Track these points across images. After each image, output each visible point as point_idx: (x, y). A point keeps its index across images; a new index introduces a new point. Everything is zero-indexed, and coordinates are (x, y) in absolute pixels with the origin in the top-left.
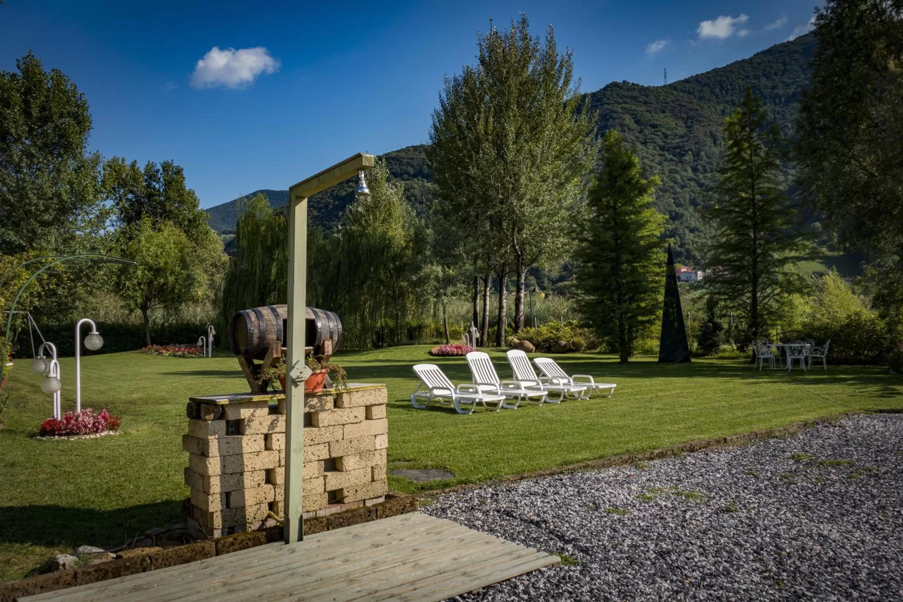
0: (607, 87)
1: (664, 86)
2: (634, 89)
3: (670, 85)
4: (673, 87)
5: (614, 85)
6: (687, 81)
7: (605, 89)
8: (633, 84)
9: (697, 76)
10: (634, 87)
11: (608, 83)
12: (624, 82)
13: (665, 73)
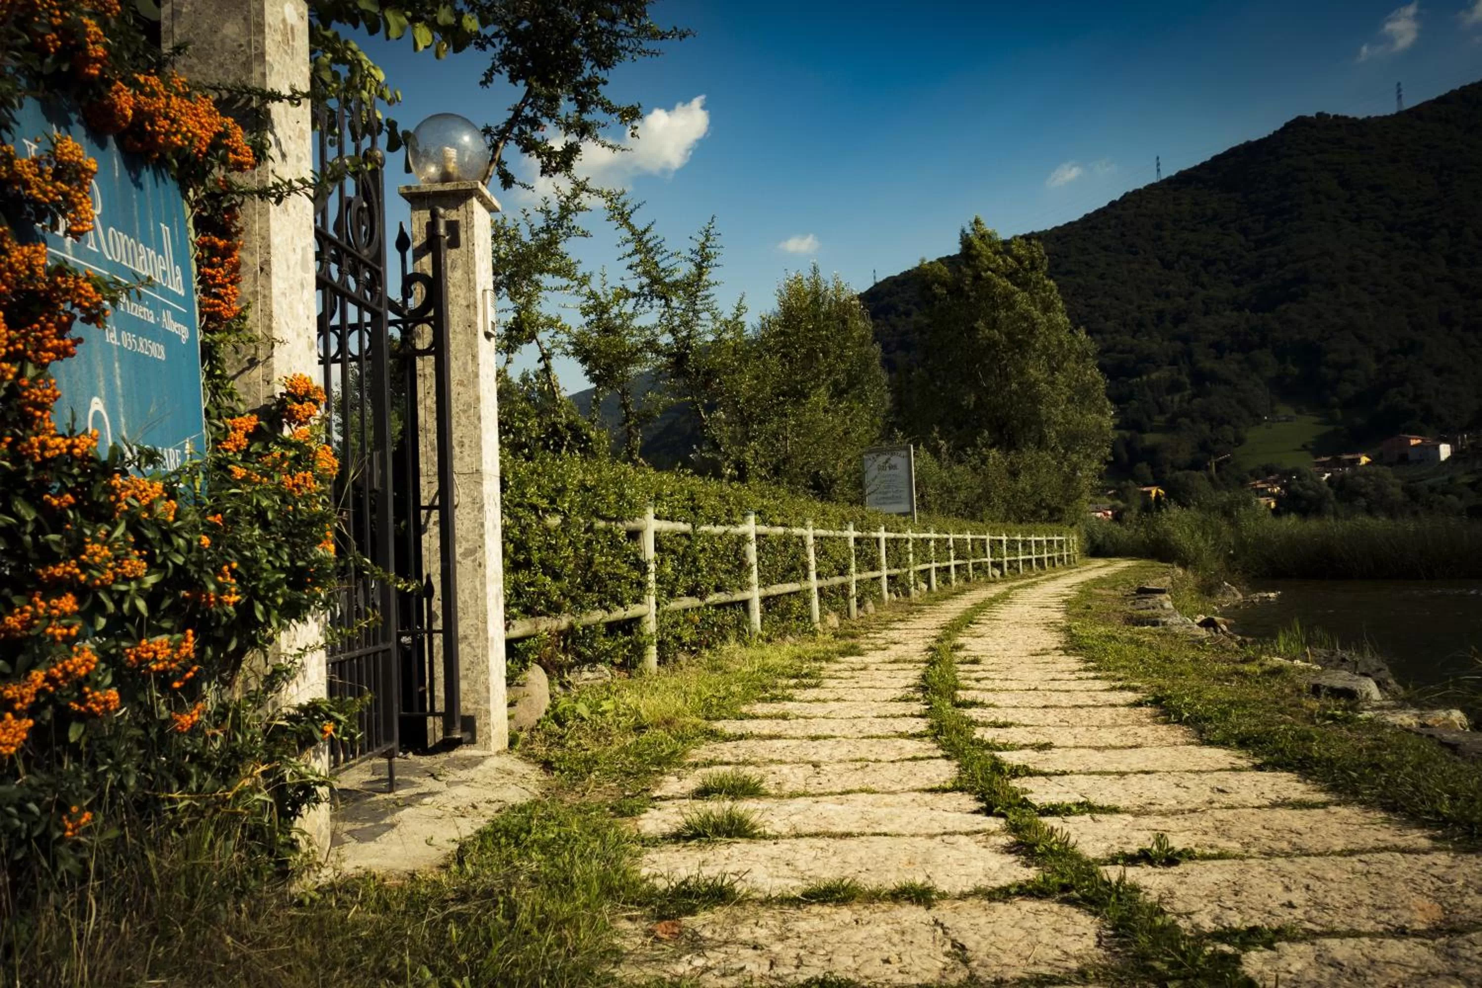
0: (1288, 126)
1: (1399, 114)
2: (1339, 126)
3: (1409, 111)
4: (1416, 113)
5: (1300, 123)
6: (1441, 100)
7: (1283, 130)
8: (1336, 117)
9: (1464, 89)
10: (1341, 121)
11: (1288, 120)
12: (1319, 115)
13: (1399, 91)
